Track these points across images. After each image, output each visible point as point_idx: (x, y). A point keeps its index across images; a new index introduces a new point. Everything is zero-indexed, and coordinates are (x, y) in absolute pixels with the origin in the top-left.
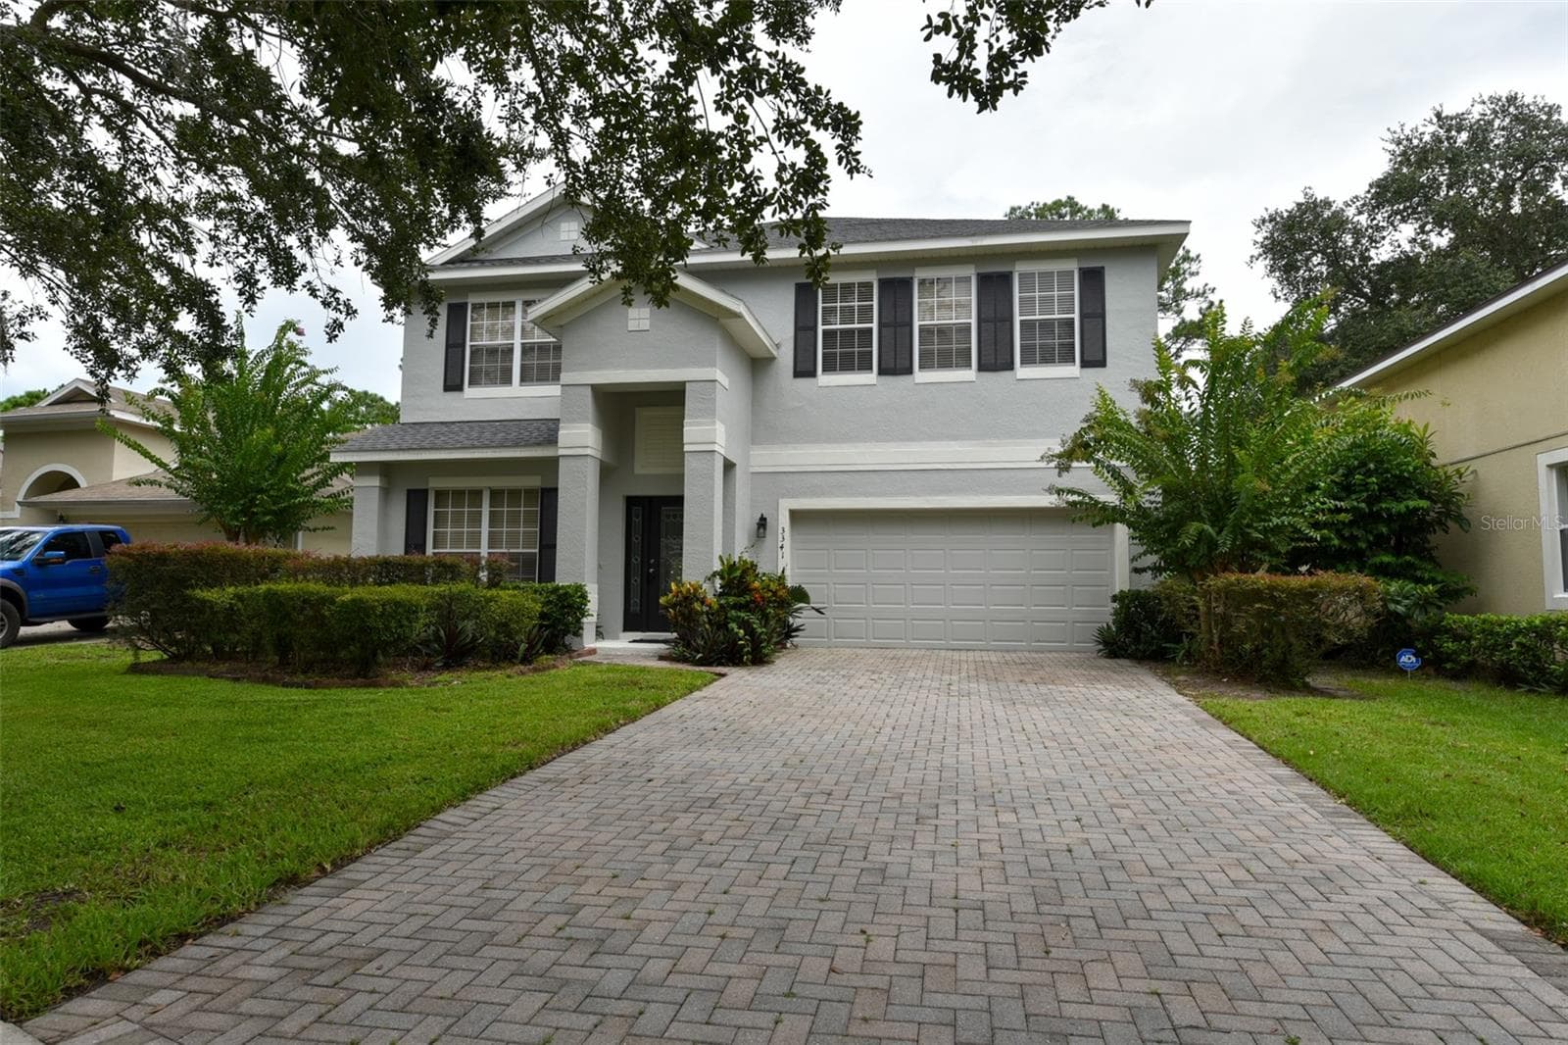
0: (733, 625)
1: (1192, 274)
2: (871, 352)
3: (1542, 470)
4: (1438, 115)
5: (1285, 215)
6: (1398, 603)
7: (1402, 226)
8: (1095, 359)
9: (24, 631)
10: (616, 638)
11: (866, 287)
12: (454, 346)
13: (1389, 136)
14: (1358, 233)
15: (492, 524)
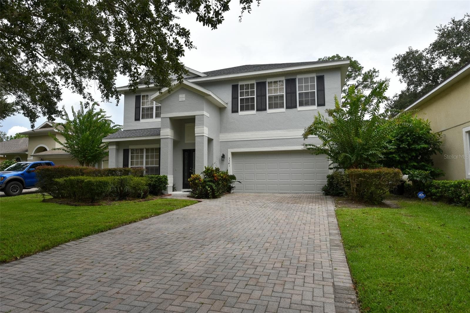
0: (207, 187)
1: (377, 77)
2: (254, 104)
3: (464, 133)
4: (453, 21)
5: (403, 56)
6: (418, 177)
7: (443, 57)
8: (321, 103)
9: (24, 191)
10: (180, 191)
11: (252, 85)
12: (137, 107)
13: (437, 29)
14: (427, 61)
15: (146, 159)
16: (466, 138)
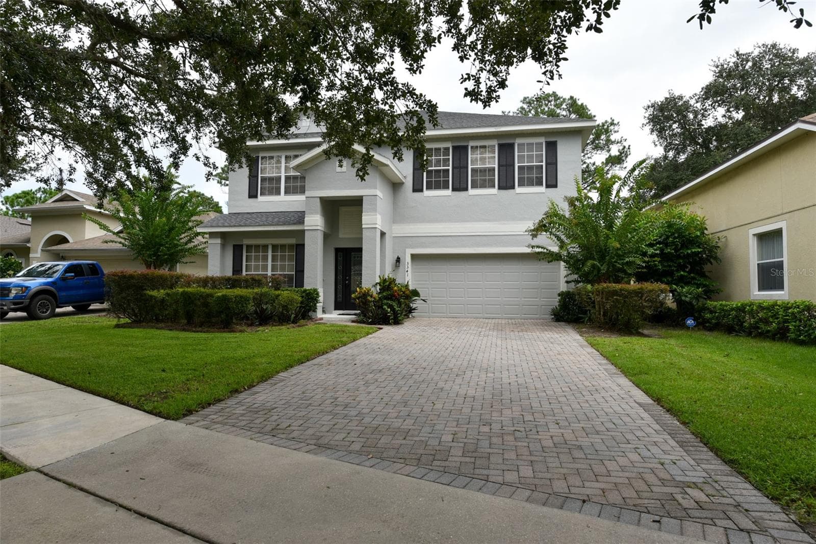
0: (385, 307)
1: (615, 132)
2: (449, 180)
3: (751, 236)
4: (737, 53)
5: (660, 103)
6: (686, 296)
7: (719, 109)
8: (552, 184)
9: (58, 310)
10: (331, 313)
11: (447, 149)
12: (253, 177)
13: (712, 63)
14: (696, 113)
15: (273, 261)
16: (753, 245)
